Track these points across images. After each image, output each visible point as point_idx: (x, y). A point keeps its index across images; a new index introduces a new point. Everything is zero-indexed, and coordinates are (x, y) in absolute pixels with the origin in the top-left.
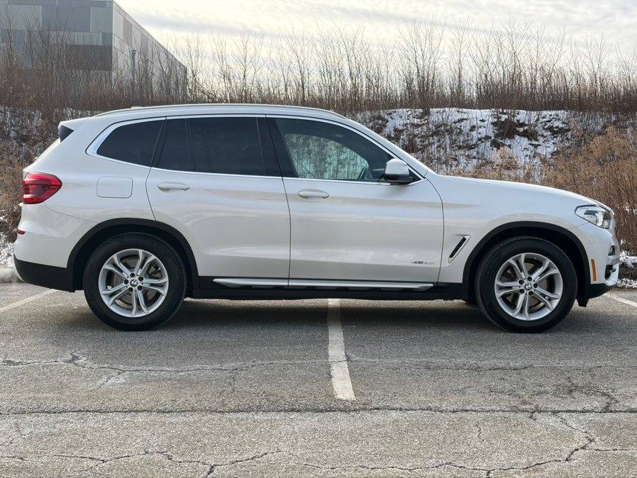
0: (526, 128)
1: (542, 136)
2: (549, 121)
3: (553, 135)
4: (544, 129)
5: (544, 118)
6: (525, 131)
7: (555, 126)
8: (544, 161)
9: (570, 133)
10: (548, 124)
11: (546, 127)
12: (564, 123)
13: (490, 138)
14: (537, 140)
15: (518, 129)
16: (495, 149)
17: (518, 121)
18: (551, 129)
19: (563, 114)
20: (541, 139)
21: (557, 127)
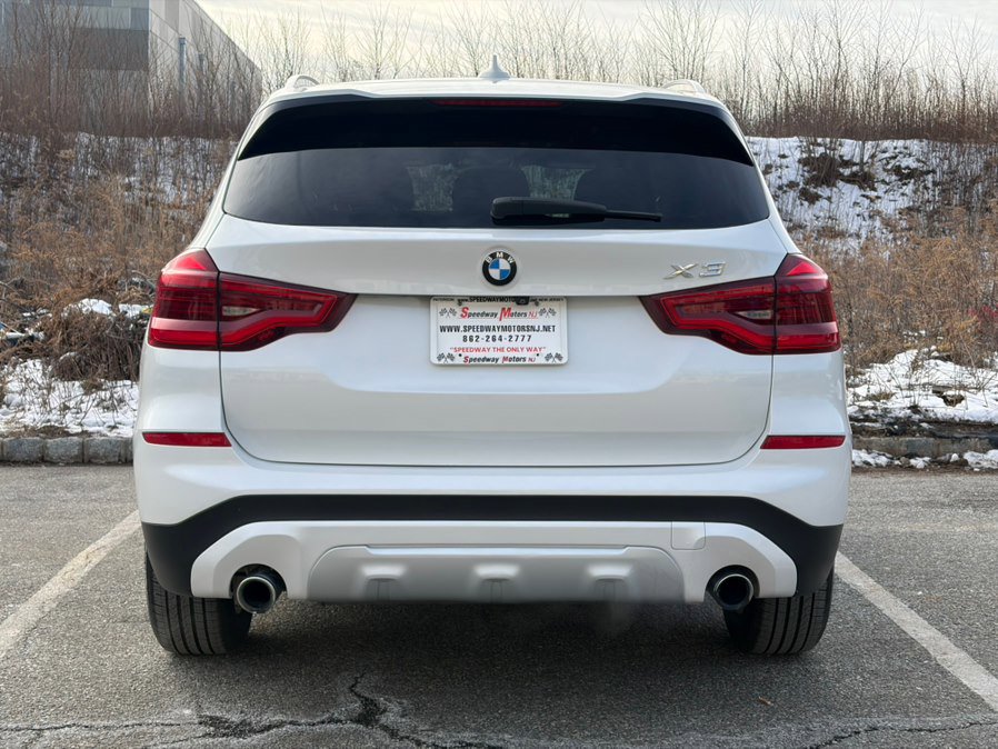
0: (855, 168)
1: (883, 181)
2: (894, 158)
3: (900, 180)
4: (885, 170)
5: (884, 152)
6: (854, 174)
7: (903, 166)
8: (887, 223)
9: (930, 177)
10: (893, 162)
11: (889, 167)
12: (918, 160)
13: (798, 185)
14: (875, 190)
15: (841, 170)
16: (806, 203)
17: (841, 157)
18: (897, 170)
19: (915, 145)
20: (881, 188)
21: (907, 168)
